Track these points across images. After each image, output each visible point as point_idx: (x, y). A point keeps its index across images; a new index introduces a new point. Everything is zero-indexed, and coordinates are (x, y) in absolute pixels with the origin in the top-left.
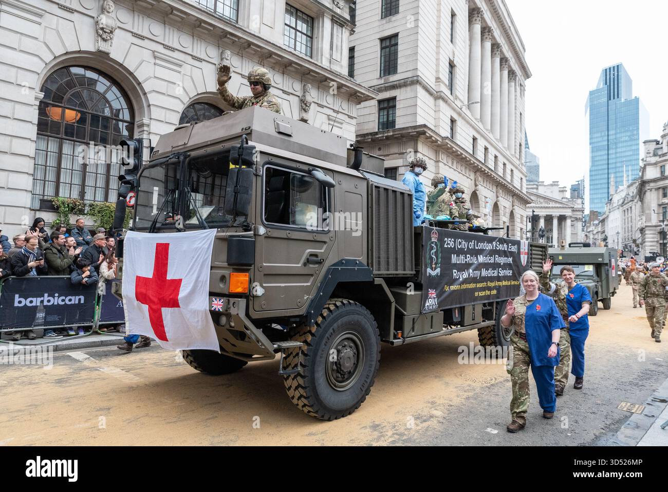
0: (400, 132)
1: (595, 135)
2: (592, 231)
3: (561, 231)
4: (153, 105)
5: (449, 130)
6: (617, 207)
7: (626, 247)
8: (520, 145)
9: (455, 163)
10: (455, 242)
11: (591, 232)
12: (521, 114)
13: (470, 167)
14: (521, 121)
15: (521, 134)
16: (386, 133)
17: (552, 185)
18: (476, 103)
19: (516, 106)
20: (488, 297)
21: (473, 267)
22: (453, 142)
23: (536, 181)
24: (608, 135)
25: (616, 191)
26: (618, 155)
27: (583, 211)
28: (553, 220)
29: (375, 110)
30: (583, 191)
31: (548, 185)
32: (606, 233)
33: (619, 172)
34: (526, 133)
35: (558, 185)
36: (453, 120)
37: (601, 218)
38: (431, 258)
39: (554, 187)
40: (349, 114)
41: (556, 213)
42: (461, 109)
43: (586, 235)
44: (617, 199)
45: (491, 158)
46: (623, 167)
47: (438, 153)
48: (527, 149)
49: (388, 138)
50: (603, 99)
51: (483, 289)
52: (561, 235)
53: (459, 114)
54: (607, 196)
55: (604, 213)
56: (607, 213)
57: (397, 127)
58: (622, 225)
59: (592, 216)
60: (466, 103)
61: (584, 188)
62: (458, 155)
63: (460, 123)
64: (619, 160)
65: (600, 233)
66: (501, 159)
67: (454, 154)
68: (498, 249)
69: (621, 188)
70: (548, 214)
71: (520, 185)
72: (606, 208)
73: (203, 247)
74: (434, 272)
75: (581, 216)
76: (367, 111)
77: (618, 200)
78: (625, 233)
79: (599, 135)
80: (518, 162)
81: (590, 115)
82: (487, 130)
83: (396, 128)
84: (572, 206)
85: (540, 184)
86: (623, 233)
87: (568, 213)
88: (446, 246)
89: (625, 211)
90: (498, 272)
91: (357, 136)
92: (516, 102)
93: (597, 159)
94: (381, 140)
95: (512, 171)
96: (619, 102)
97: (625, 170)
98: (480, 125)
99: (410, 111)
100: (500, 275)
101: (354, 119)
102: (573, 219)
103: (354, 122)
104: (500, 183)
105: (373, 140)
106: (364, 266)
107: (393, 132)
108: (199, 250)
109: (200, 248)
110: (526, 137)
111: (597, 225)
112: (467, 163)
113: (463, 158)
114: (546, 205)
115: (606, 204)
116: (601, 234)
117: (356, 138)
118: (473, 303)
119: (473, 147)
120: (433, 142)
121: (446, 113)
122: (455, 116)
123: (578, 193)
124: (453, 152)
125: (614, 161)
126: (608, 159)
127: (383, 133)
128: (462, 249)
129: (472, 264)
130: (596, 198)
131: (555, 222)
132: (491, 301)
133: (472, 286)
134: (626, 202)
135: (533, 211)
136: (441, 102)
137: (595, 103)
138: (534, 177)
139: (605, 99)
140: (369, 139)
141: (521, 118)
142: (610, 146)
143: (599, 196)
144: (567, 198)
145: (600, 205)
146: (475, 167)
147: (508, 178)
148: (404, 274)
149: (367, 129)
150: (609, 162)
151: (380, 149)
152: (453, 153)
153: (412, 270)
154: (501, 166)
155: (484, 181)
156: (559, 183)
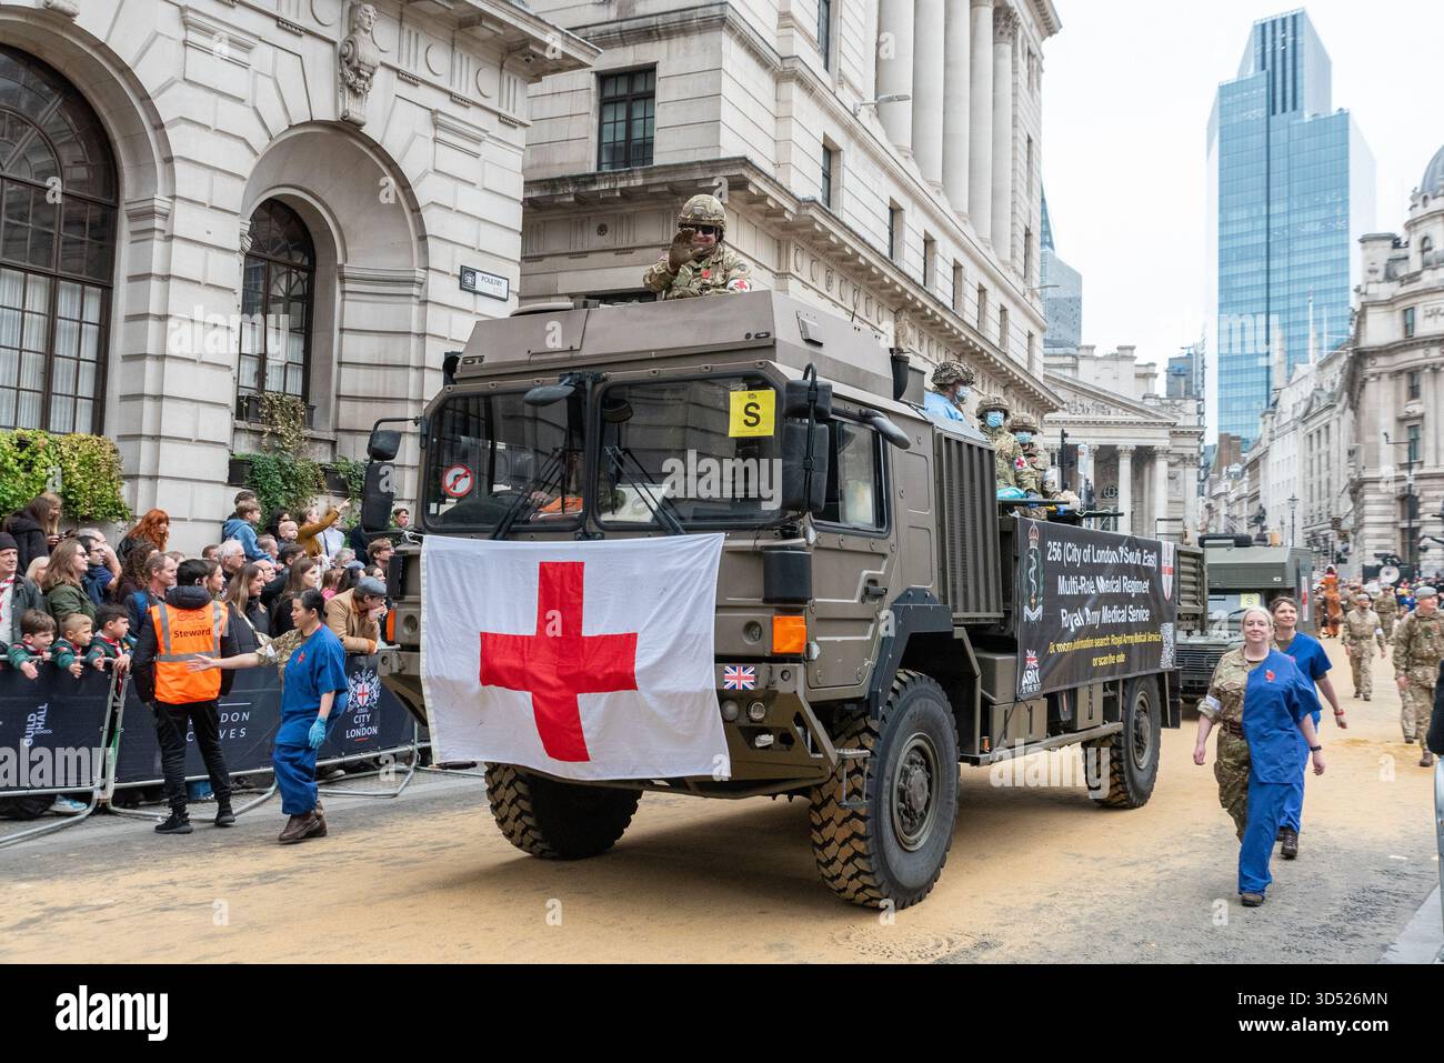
0: (669, 179)
1: (1234, 216)
2: (1225, 494)
3: (1142, 494)
4: (181, 158)
5: (820, 180)
6: (1292, 425)
7: (1313, 540)
8: (1028, 235)
9: (836, 282)
10: (1062, 548)
11: (1222, 499)
12: (1030, 141)
13: (882, 296)
14: (1029, 162)
15: (1030, 199)
16: (622, 179)
17: (1115, 358)
18: (901, 99)
19: (1015, 117)
20: (1112, 668)
21: (1089, 602)
22: (830, 216)
23: (1072, 345)
24: (1268, 216)
25: (1290, 377)
26: (1295, 275)
27: (1200, 436)
28: (1117, 460)
29: (589, 103)
30: (1200, 378)
31: (1105, 358)
32: (1261, 500)
33: (1299, 323)
34: (1043, 200)
35: (1133, 358)
36: (830, 147)
37: (1249, 457)
38: (1029, 584)
39: (1122, 363)
40: (502, 111)
41: (1127, 440)
42: (854, 116)
43: (1209, 507)
44: (1292, 400)
45: (943, 270)
46: (1306, 308)
47: (784, 249)
48: (1048, 248)
49: (628, 195)
50: (1254, 111)
51: (1105, 651)
52: (1142, 507)
53: (850, 131)
54: (1265, 392)
55: (1258, 442)
56: (1265, 442)
57: (658, 160)
58: (1304, 478)
59: (1224, 452)
60: (870, 98)
61: (1204, 367)
62: (845, 258)
63: (851, 158)
64: (1295, 289)
65: (1245, 501)
66: (973, 276)
67: (831, 253)
68: (1126, 562)
69: (1301, 369)
70: (1105, 442)
71: (1025, 355)
72: (1261, 426)
73: (693, 568)
74: (1033, 614)
75: (1194, 451)
76: (561, 106)
77: (1294, 406)
78: (1312, 501)
79: (1244, 214)
80: (1020, 286)
81: (1221, 156)
82: (932, 184)
83: (655, 164)
84: (1173, 421)
85: (1082, 352)
86: (1308, 500)
87: (1159, 439)
88: (1049, 559)
89: (1311, 436)
90: (1128, 615)
91: (529, 184)
92: (1015, 105)
93: (1240, 282)
94: (606, 201)
95: (1003, 311)
96: (1296, 122)
97: (1311, 318)
98: (911, 167)
99: (698, 112)
100: (1131, 620)
101: (520, 128)
102: (1173, 459)
103: (518, 136)
104: (969, 347)
105: (581, 201)
106: (935, 602)
107: (644, 176)
108: (681, 575)
109: (685, 572)
110: (1044, 211)
111: (1238, 476)
112: (872, 283)
113: (859, 268)
114: (1100, 417)
115: (1263, 416)
116: (1249, 502)
117: (525, 191)
118: (1089, 682)
119: (891, 234)
120: (769, 213)
121: (810, 125)
122: (839, 138)
123: (1189, 383)
124: (831, 248)
125: (1283, 291)
126: (1268, 285)
127: (614, 177)
128: (1073, 564)
129: (1088, 596)
130: (1237, 399)
131: (1125, 467)
132: (1116, 677)
133: (1087, 644)
134: (1314, 410)
135: (1064, 435)
136: (794, 91)
137: (1235, 121)
138: (1066, 334)
139: (1260, 112)
140: (568, 194)
141: (1029, 152)
142: (1275, 249)
143: (1244, 392)
144: (1156, 397)
145: (1246, 419)
146: (895, 295)
147: (993, 333)
148: (987, 619)
149: (561, 164)
150: (1271, 295)
151: (602, 230)
152: (829, 249)
153: (998, 611)
154: (971, 294)
155: (921, 342)
156: (1135, 353)
